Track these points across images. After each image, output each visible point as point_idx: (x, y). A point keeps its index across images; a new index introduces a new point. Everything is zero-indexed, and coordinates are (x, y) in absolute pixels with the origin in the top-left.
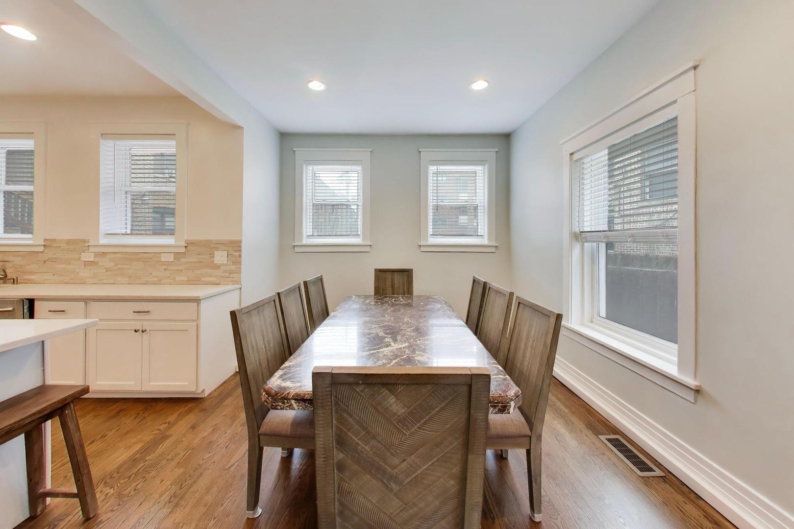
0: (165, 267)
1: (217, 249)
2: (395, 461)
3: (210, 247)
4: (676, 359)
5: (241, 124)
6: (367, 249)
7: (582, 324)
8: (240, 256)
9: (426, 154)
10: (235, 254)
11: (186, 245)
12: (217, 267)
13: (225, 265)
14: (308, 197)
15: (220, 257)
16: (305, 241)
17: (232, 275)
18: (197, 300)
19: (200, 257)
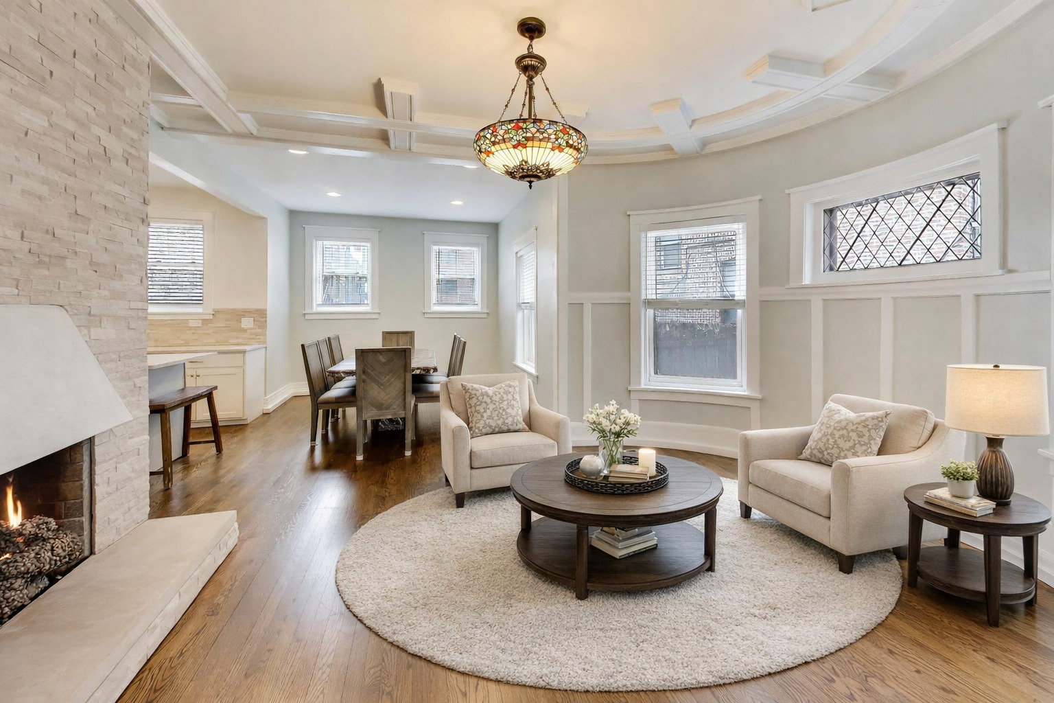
0: (193, 331)
1: (244, 316)
2: (383, 378)
3: (239, 314)
4: (534, 365)
5: (263, 214)
6: (376, 316)
7: (524, 362)
8: (266, 321)
9: (428, 237)
10: (262, 320)
11: (214, 313)
12: (245, 331)
13: (251, 329)
14: (318, 269)
15: (247, 323)
16: (316, 309)
17: (258, 337)
18: (244, 352)
19: (227, 323)
